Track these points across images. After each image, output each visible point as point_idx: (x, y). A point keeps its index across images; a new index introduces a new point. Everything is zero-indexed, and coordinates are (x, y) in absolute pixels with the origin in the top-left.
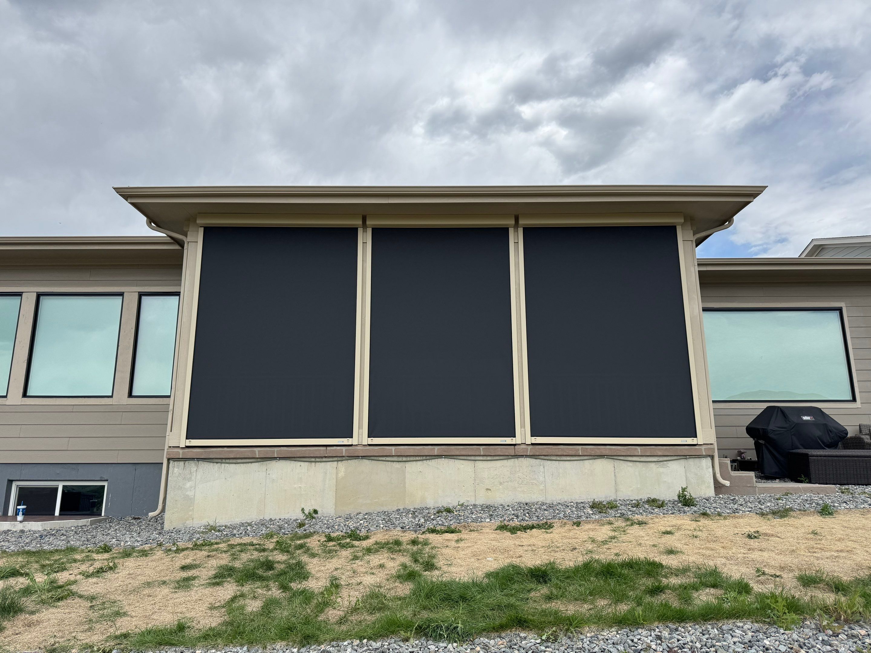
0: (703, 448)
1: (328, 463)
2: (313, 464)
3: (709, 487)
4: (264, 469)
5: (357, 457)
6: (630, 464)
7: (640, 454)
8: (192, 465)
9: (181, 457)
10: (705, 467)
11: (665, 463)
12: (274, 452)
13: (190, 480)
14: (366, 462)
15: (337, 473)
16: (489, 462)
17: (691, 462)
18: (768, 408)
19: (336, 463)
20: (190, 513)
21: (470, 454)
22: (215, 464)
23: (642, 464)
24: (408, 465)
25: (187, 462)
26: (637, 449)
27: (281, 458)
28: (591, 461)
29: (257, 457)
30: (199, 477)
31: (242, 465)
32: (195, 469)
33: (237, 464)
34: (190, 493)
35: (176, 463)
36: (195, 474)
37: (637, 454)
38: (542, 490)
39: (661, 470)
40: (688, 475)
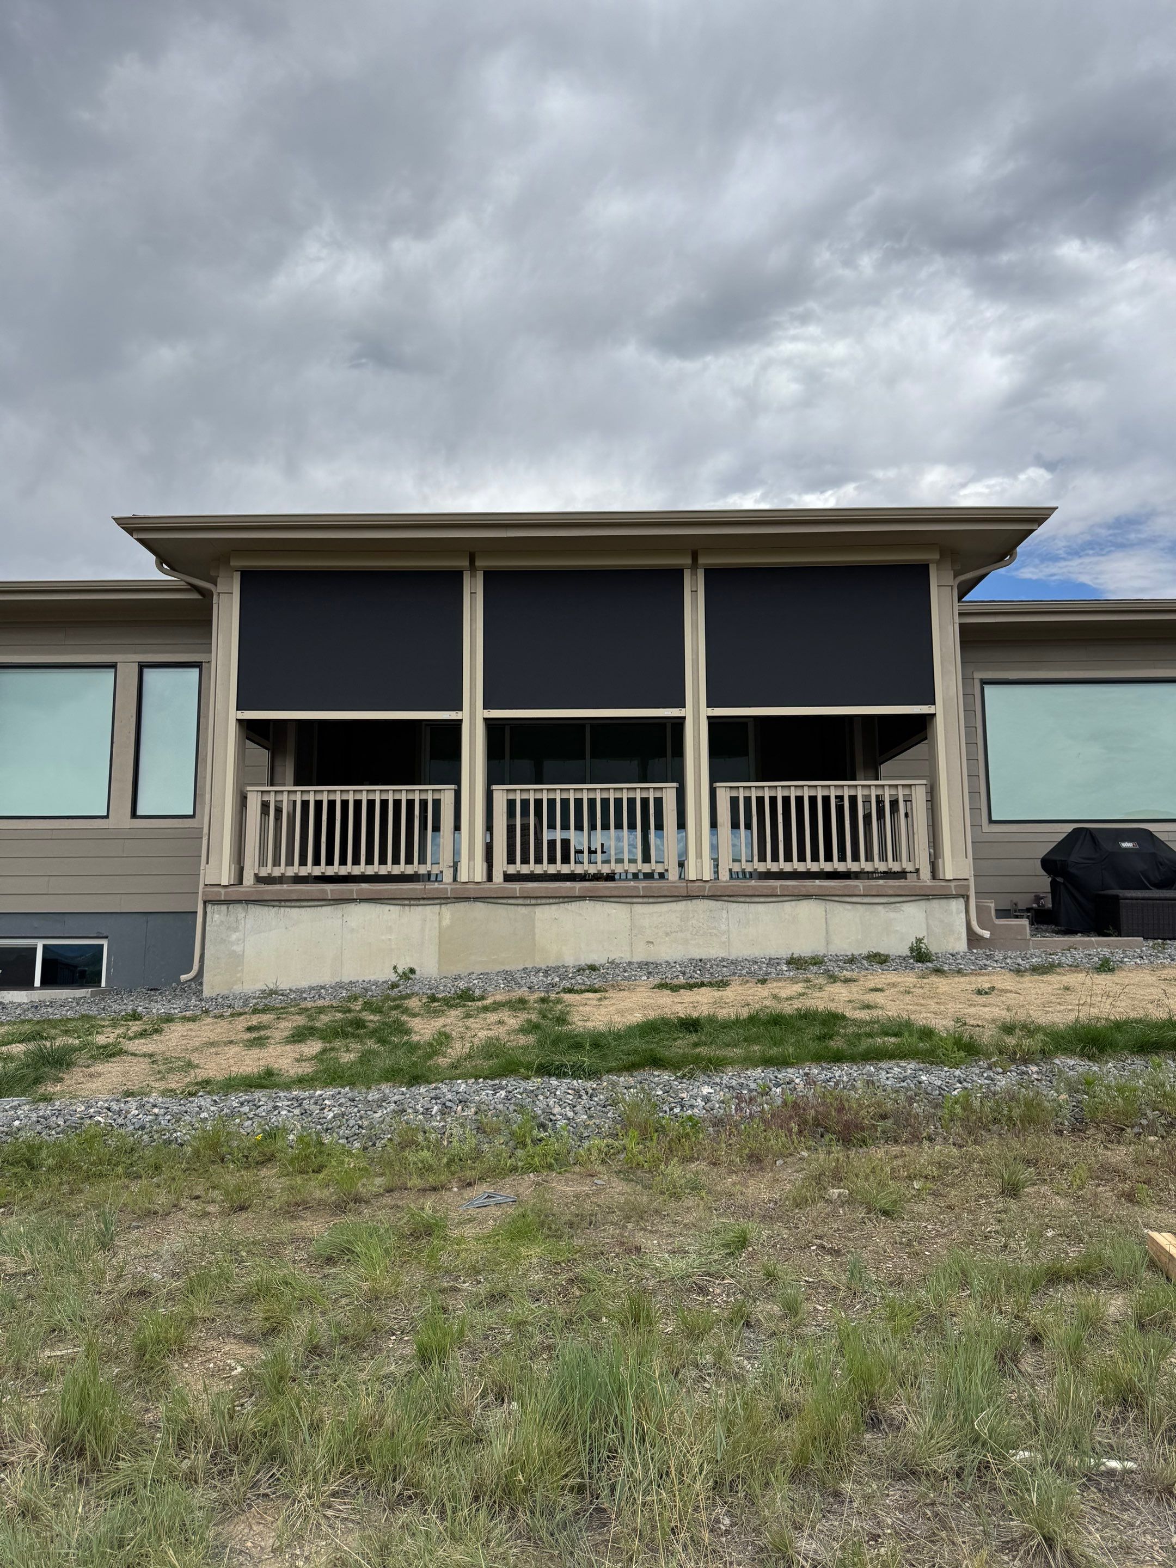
0: (953, 884)
1: (428, 907)
2: (407, 908)
3: (959, 939)
4: (340, 916)
5: (467, 899)
6: (849, 907)
7: (862, 893)
8: (238, 910)
9: (223, 898)
10: (954, 911)
11: (898, 905)
12: (352, 891)
13: (236, 930)
14: (480, 905)
15: (440, 921)
16: (651, 905)
17: (935, 903)
18: (1075, 830)
19: (438, 906)
20: (238, 975)
21: (624, 895)
22: (271, 908)
23: (865, 906)
24: (538, 910)
25: (231, 906)
26: (857, 886)
27: (362, 900)
28: (793, 903)
29: (330, 898)
30: (248, 926)
31: (308, 909)
32: (243, 915)
33: (302, 908)
34: (237, 948)
35: (216, 906)
36: (243, 922)
37: (858, 893)
38: (724, 943)
39: (892, 915)
40: (930, 922)
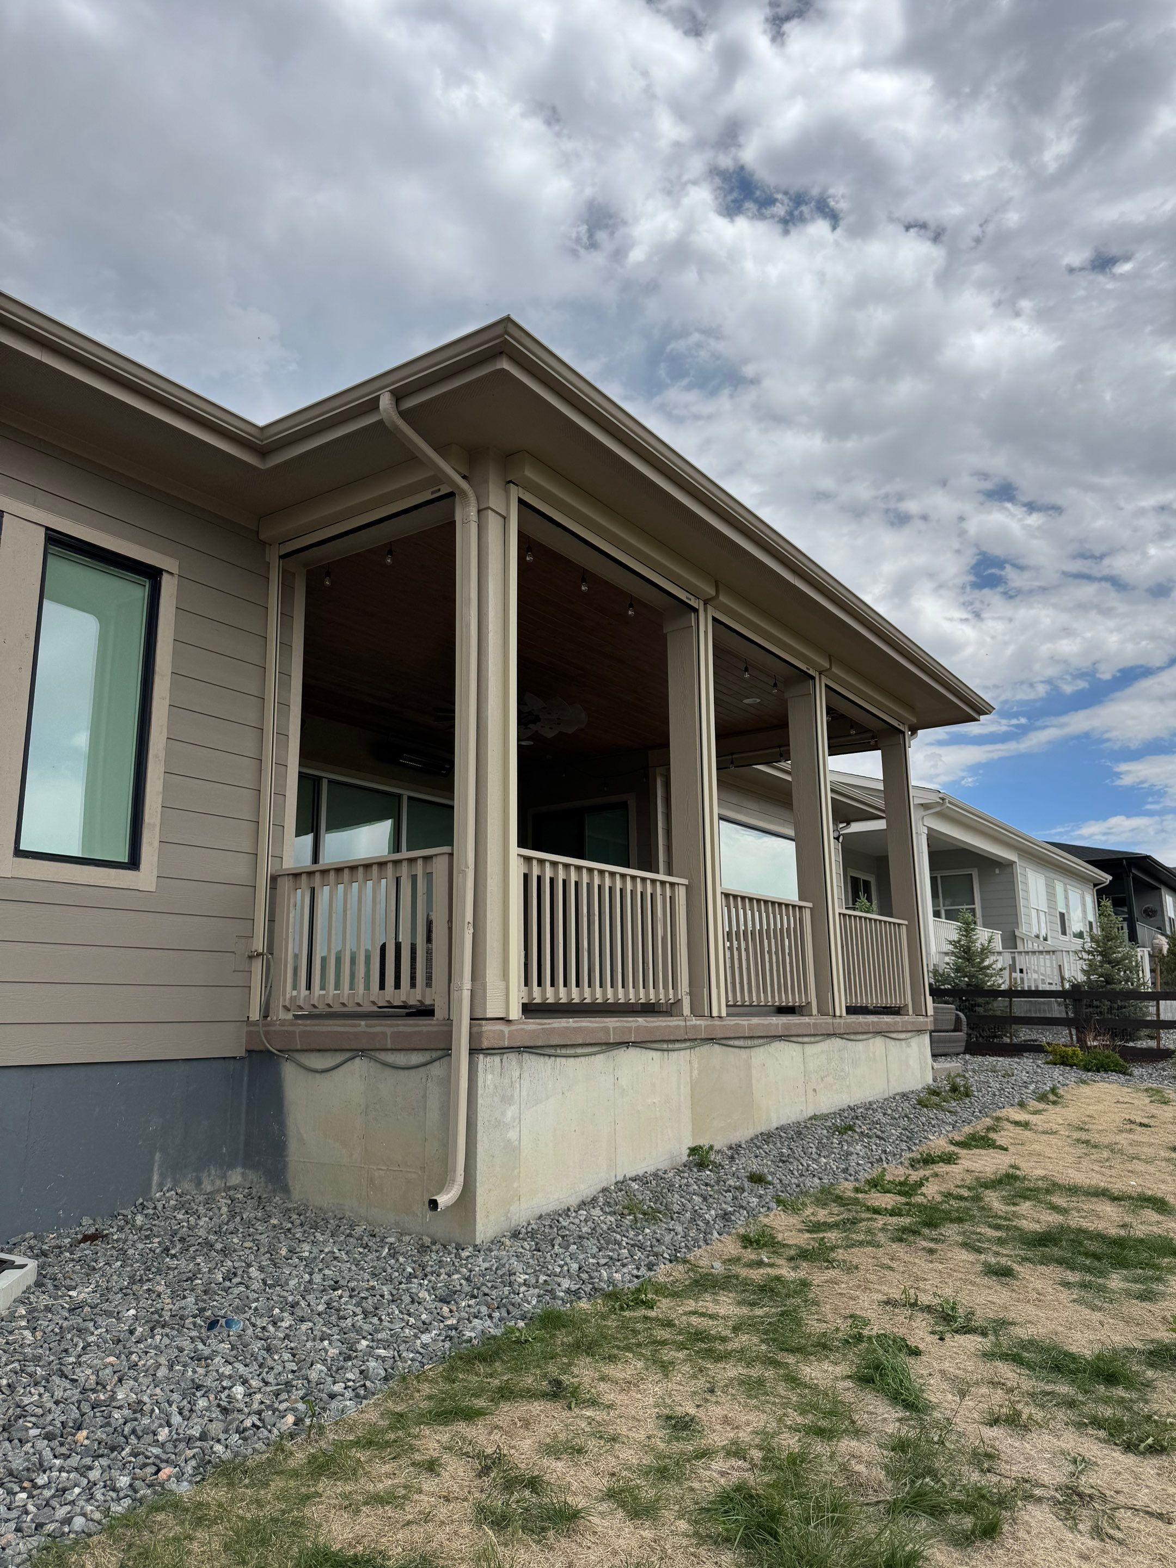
1: (682, 1053)
2: (666, 1053)
4: (610, 1068)
5: (711, 1040)
6: (893, 1043)
12: (631, 1031)
13: (510, 1101)
14: (717, 1049)
15: (691, 1072)
19: (689, 1051)
21: (803, 1033)
22: (547, 1060)
24: (753, 1053)
25: (505, 1057)
27: (633, 1044)
29: (612, 1040)
30: (523, 1093)
32: (517, 1073)
33: (576, 1058)
34: (513, 1135)
35: (488, 1058)
36: (517, 1085)
